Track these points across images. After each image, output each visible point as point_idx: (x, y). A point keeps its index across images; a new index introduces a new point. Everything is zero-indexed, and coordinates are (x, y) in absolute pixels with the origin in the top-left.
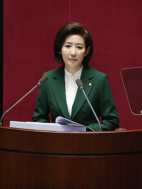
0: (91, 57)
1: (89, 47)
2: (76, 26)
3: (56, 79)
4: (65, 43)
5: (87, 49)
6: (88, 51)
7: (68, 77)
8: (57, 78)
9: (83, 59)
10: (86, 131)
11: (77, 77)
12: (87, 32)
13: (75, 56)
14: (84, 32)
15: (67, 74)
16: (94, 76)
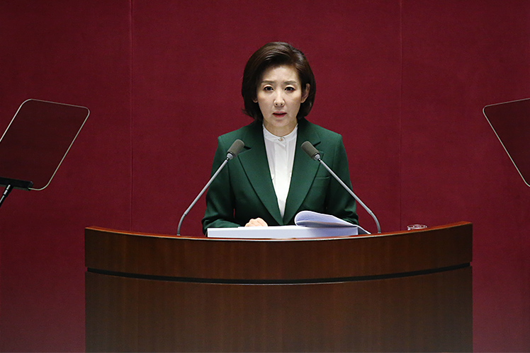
0: (312, 104)
1: (308, 85)
2: (280, 50)
3: (247, 148)
4: (263, 84)
5: (305, 88)
6: (307, 91)
7: (272, 144)
8: (249, 146)
9: (298, 109)
10: (359, 233)
11: (290, 142)
12: (301, 58)
13: (282, 106)
14: (296, 60)
15: (269, 137)
16: (320, 140)
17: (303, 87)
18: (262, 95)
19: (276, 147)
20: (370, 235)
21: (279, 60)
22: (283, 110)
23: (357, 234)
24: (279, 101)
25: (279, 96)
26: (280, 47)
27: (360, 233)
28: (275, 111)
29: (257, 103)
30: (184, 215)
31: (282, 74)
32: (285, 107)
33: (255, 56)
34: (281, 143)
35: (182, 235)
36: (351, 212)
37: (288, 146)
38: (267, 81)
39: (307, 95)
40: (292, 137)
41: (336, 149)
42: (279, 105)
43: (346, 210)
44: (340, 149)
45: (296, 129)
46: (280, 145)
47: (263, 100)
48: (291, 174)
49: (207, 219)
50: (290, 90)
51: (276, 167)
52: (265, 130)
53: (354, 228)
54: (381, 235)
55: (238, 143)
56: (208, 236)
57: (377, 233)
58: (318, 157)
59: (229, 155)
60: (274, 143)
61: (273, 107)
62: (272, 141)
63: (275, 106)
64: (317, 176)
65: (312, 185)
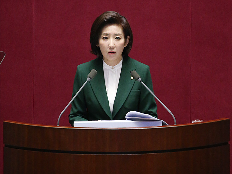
0: (131, 48)
1: (128, 36)
2: (112, 16)
4: (102, 35)
11: (118, 70)
12: (124, 20)
13: (113, 48)
14: (122, 21)
15: (106, 66)
16: (135, 69)
17: (126, 38)
18: (102, 41)
19: (110, 72)
20: (168, 126)
21: (112, 21)
22: (114, 51)
23: (162, 125)
24: (112, 45)
25: (111, 42)
26: (113, 14)
27: (164, 124)
28: (110, 51)
29: (99, 47)
31: (113, 30)
32: (115, 49)
33: (98, 19)
34: (112, 70)
35: (60, 126)
37: (116, 72)
38: (104, 34)
39: (127, 43)
40: (119, 66)
45: (121, 62)
46: (112, 71)
47: (102, 45)
48: (117, 88)
49: (71, 115)
50: (118, 39)
51: (109, 84)
53: (160, 121)
54: (176, 126)
55: (94, 71)
56: (75, 127)
57: (173, 124)
58: (140, 79)
59: (88, 79)
60: (108, 70)
61: (108, 48)
62: (108, 69)
63: (109, 48)
64: (133, 89)
65: (129, 95)
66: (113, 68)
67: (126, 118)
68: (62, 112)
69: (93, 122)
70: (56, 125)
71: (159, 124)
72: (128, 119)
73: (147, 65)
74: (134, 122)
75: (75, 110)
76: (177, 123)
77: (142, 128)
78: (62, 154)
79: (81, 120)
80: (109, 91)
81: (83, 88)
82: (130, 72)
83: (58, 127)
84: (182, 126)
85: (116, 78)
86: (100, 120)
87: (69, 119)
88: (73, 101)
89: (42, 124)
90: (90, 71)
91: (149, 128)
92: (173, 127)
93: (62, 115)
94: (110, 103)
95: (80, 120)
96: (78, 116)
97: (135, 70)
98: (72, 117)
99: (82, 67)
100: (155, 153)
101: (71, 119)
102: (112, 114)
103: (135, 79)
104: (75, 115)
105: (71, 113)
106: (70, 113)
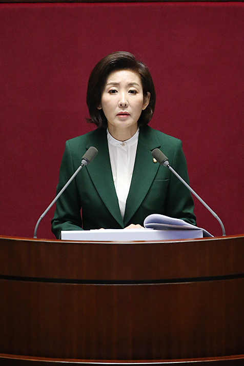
1: (149, 93)
4: (108, 86)
5: (146, 96)
6: (148, 100)
11: (131, 146)
13: (126, 106)
15: (112, 142)
16: (160, 145)
19: (118, 151)
20: (213, 238)
22: (127, 110)
23: (202, 237)
24: (123, 101)
27: (205, 235)
29: (102, 109)
30: (40, 219)
32: (129, 108)
34: (123, 147)
35: (38, 238)
36: (189, 213)
37: (129, 151)
38: (111, 83)
40: (134, 141)
41: (175, 153)
42: (123, 105)
43: (184, 211)
44: (179, 153)
45: (137, 134)
48: (132, 176)
49: (56, 220)
51: (118, 171)
52: (109, 135)
53: (199, 231)
54: (225, 238)
55: (92, 150)
56: (62, 239)
57: (221, 235)
58: (167, 163)
59: (84, 162)
60: (116, 147)
61: (118, 107)
62: (115, 145)
63: (120, 107)
64: (156, 178)
65: (151, 187)
66: (123, 145)
67: (144, 225)
68: (42, 216)
69: (92, 231)
70: (32, 237)
71: (197, 234)
72: (148, 227)
73: (179, 139)
74: (157, 232)
75: (62, 213)
76: (226, 234)
77: (171, 242)
78: (42, 283)
79: (73, 228)
80: (118, 182)
81: (75, 178)
82: (152, 151)
83: (35, 239)
84: (235, 237)
85: (129, 160)
86: (102, 229)
87: (52, 228)
88: (59, 198)
89: (9, 235)
90: (87, 149)
91: (182, 241)
92: (221, 240)
93: (41, 221)
94: (121, 202)
95: (70, 228)
96: (66, 223)
97: (158, 148)
98: (56, 224)
99: (73, 144)
100: (192, 282)
101: (55, 227)
102: (123, 219)
103: (159, 162)
104: (62, 220)
105: (56, 217)
106: (53, 216)
